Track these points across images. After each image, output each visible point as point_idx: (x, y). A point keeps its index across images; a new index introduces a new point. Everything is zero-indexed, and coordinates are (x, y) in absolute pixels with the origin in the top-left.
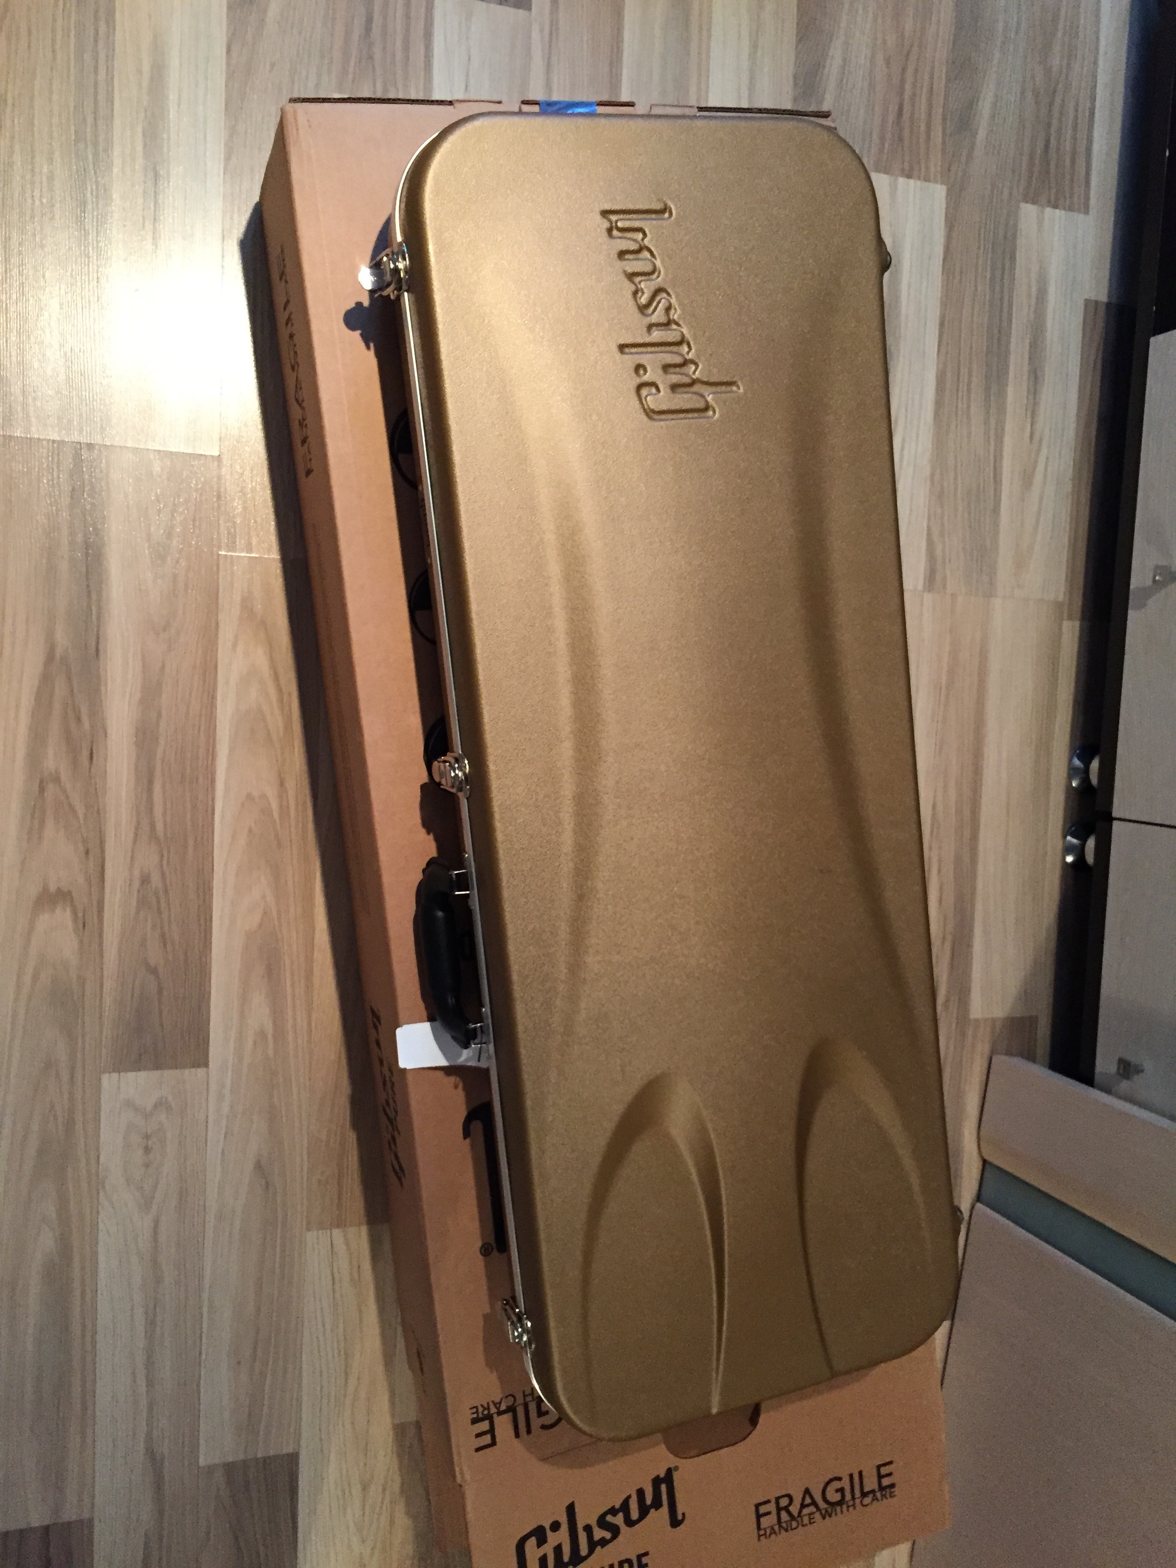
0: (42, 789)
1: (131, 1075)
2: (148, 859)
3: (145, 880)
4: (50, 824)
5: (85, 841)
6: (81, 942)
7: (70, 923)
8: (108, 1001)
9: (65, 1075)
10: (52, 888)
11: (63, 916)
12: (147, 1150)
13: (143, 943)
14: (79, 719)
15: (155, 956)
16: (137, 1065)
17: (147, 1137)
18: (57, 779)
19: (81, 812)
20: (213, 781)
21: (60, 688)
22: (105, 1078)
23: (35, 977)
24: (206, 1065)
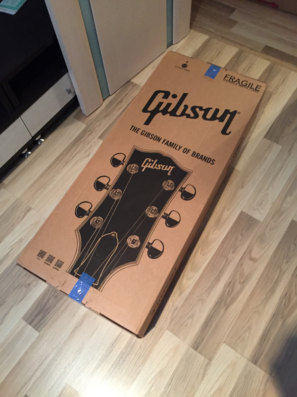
0: (244, 282)
1: (257, 218)
2: (230, 256)
3: (233, 252)
4: (246, 274)
5: (241, 267)
6: (253, 248)
7: (253, 253)
8: (253, 234)
9: (269, 226)
10: (252, 262)
11: (253, 255)
12: (261, 203)
13: (241, 241)
14: (229, 291)
15: (240, 237)
16: (254, 220)
17: (260, 206)
18: (240, 282)
19: (239, 273)
20: (209, 263)
21: (229, 300)
22: (262, 221)
23: (265, 247)
24: (242, 211)
